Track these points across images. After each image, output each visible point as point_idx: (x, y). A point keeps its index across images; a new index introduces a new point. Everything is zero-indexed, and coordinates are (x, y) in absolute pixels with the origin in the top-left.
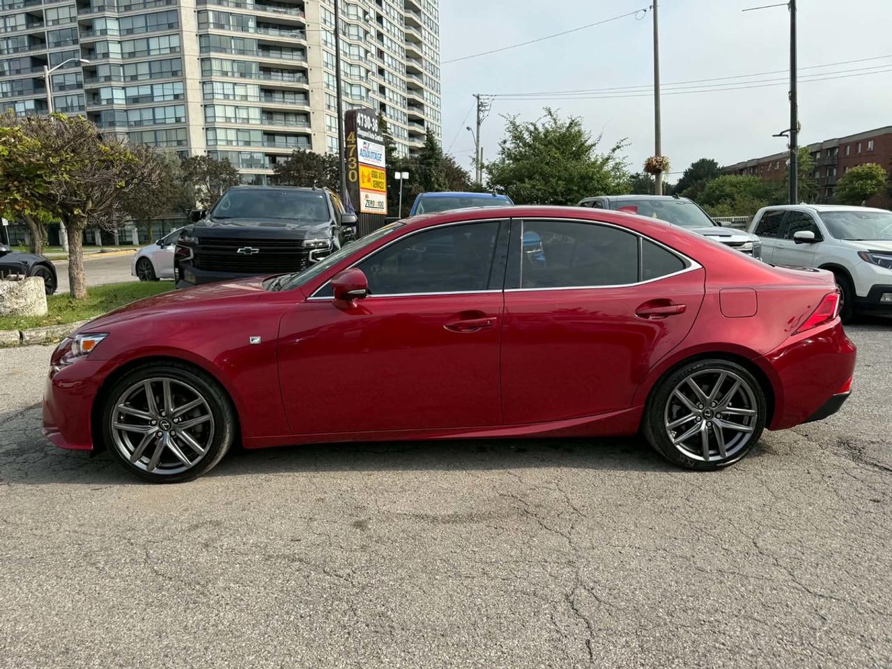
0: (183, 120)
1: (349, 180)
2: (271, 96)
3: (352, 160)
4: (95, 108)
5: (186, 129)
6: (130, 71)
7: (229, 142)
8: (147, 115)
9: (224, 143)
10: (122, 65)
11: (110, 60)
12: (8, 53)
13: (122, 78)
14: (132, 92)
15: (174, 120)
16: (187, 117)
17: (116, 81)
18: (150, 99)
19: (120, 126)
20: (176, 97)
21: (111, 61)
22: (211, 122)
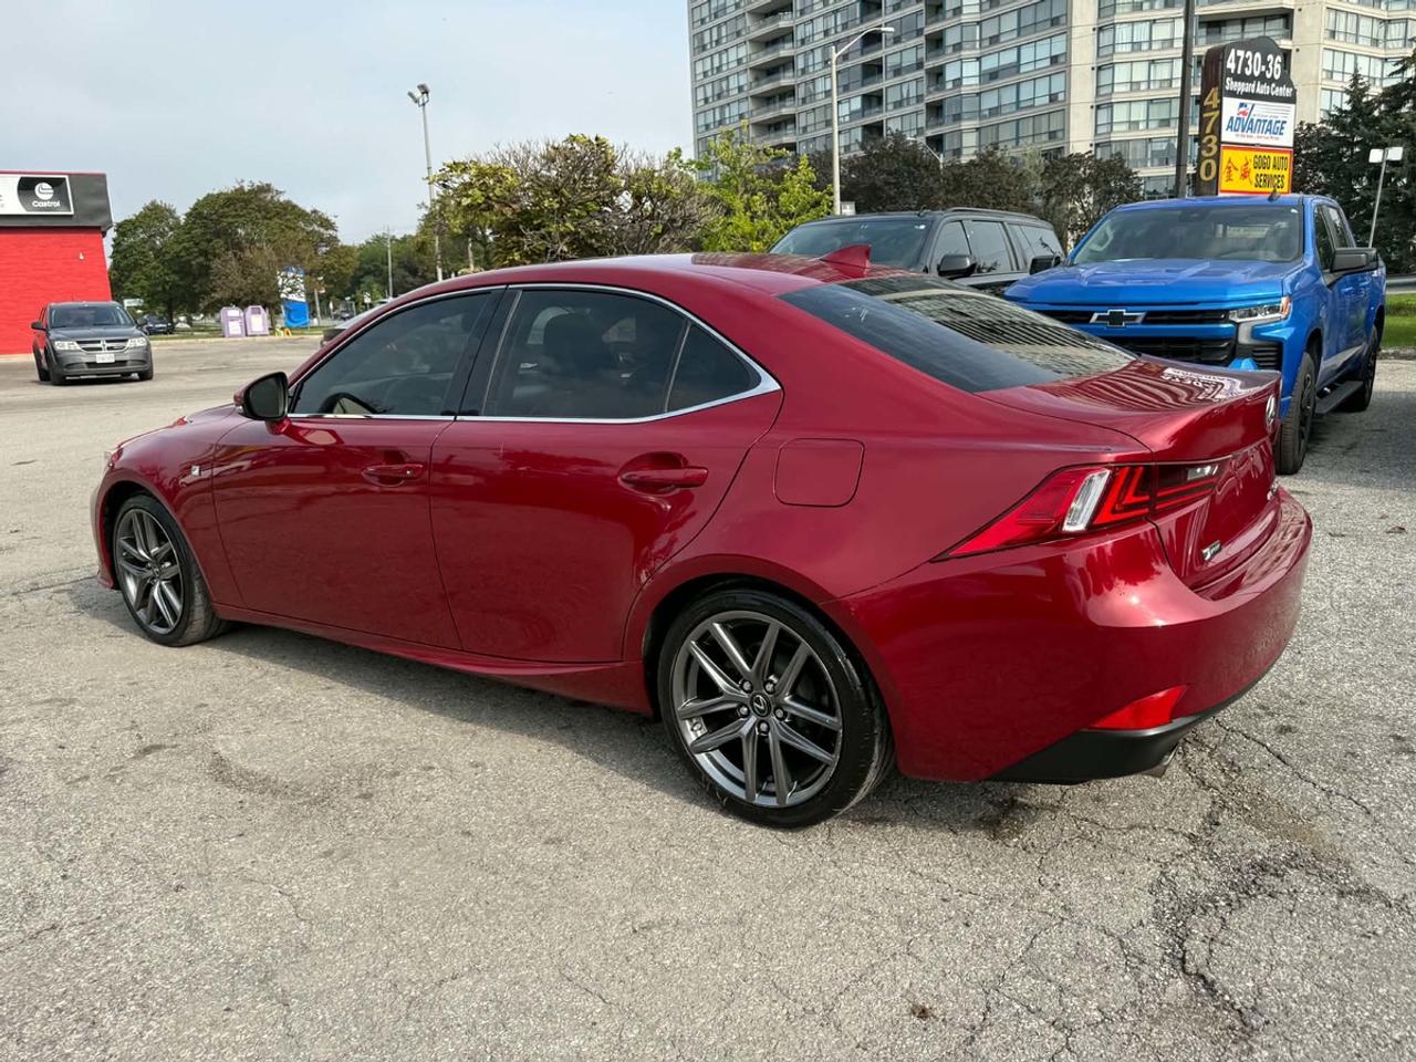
0: (1061, 97)
1: (1200, 179)
2: (1220, 32)
3: (1210, 141)
4: (936, 96)
5: (1064, 113)
6: (990, 30)
7: (1133, 125)
8: (1009, 97)
9: (1124, 127)
10: (978, 23)
11: (963, 17)
12: (836, 32)
13: (978, 43)
14: (990, 63)
15: (1047, 99)
16: (1067, 91)
17: (969, 49)
18: (1014, 70)
19: (969, 119)
20: (1054, 60)
21: (964, 19)
22: (1107, 95)
